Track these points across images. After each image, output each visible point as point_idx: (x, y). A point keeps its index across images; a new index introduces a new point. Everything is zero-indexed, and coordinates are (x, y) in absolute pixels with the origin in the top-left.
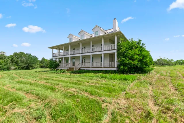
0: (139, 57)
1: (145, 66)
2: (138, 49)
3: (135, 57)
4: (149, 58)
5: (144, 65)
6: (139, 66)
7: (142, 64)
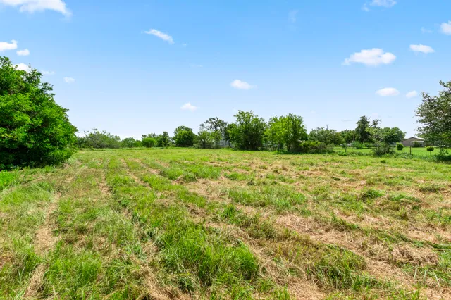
0: (31, 119)
1: (50, 147)
2: (29, 94)
3: (18, 119)
4: (64, 127)
5: (47, 142)
6: (30, 146)
7: (41, 141)
